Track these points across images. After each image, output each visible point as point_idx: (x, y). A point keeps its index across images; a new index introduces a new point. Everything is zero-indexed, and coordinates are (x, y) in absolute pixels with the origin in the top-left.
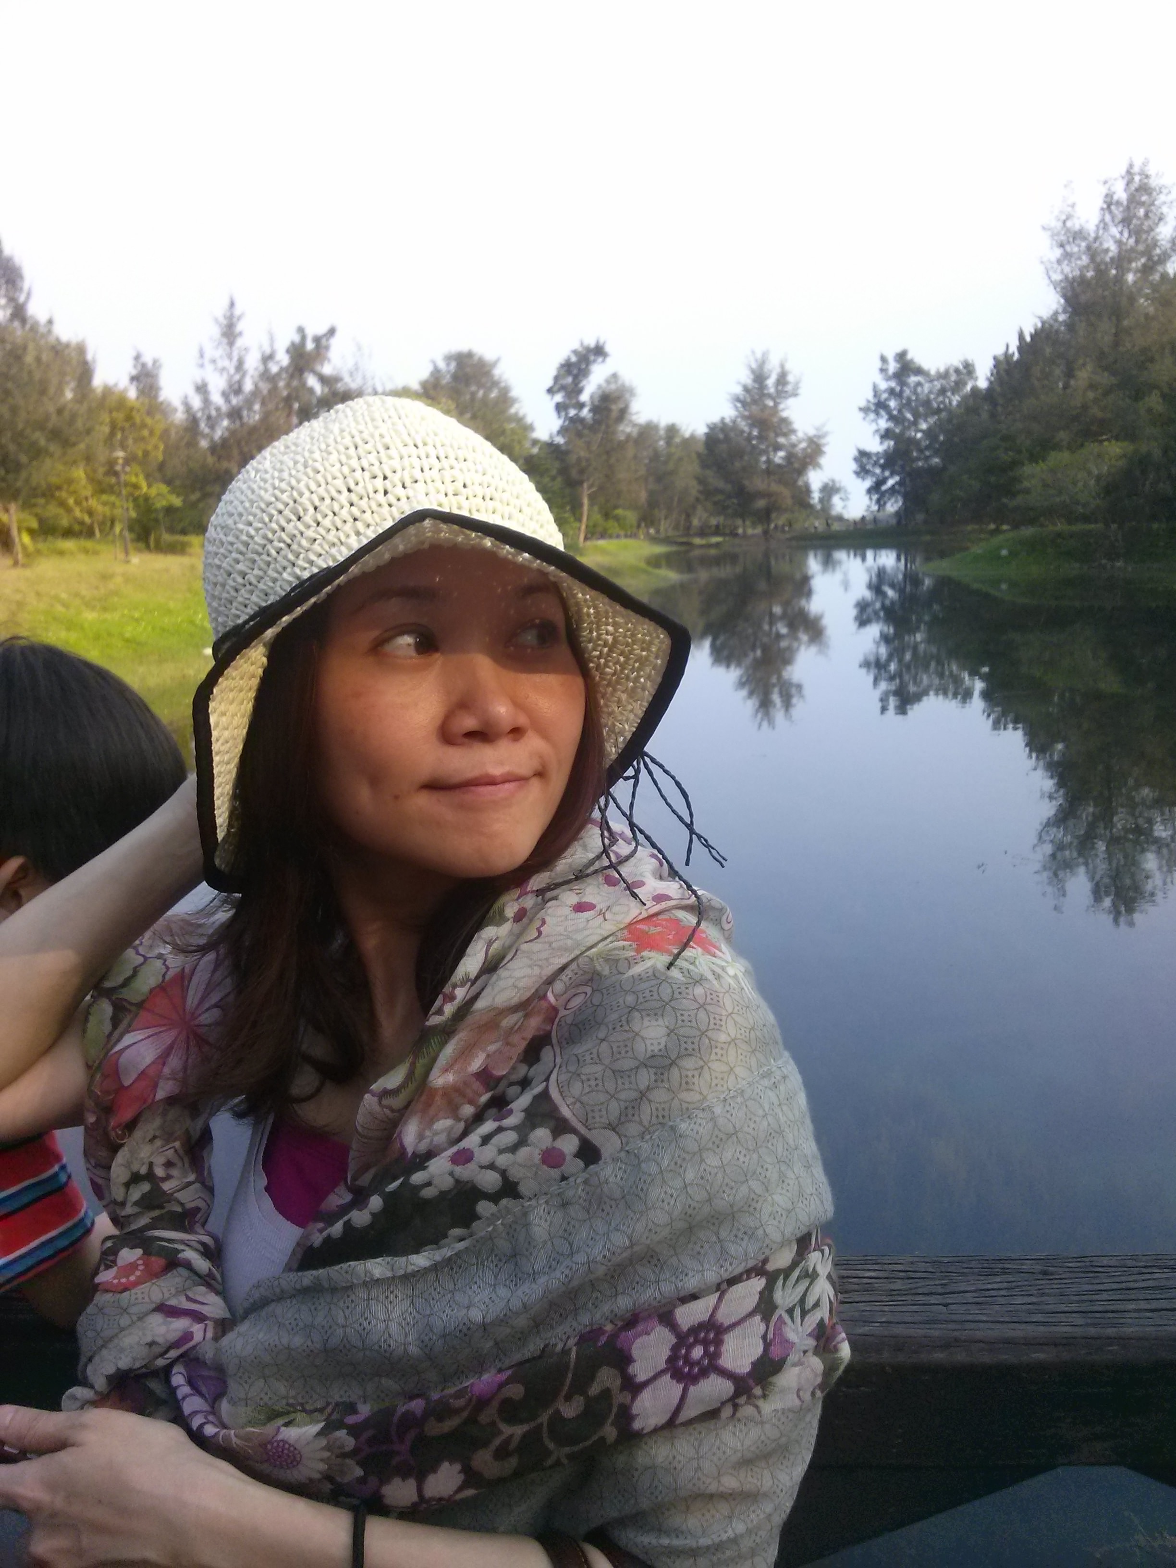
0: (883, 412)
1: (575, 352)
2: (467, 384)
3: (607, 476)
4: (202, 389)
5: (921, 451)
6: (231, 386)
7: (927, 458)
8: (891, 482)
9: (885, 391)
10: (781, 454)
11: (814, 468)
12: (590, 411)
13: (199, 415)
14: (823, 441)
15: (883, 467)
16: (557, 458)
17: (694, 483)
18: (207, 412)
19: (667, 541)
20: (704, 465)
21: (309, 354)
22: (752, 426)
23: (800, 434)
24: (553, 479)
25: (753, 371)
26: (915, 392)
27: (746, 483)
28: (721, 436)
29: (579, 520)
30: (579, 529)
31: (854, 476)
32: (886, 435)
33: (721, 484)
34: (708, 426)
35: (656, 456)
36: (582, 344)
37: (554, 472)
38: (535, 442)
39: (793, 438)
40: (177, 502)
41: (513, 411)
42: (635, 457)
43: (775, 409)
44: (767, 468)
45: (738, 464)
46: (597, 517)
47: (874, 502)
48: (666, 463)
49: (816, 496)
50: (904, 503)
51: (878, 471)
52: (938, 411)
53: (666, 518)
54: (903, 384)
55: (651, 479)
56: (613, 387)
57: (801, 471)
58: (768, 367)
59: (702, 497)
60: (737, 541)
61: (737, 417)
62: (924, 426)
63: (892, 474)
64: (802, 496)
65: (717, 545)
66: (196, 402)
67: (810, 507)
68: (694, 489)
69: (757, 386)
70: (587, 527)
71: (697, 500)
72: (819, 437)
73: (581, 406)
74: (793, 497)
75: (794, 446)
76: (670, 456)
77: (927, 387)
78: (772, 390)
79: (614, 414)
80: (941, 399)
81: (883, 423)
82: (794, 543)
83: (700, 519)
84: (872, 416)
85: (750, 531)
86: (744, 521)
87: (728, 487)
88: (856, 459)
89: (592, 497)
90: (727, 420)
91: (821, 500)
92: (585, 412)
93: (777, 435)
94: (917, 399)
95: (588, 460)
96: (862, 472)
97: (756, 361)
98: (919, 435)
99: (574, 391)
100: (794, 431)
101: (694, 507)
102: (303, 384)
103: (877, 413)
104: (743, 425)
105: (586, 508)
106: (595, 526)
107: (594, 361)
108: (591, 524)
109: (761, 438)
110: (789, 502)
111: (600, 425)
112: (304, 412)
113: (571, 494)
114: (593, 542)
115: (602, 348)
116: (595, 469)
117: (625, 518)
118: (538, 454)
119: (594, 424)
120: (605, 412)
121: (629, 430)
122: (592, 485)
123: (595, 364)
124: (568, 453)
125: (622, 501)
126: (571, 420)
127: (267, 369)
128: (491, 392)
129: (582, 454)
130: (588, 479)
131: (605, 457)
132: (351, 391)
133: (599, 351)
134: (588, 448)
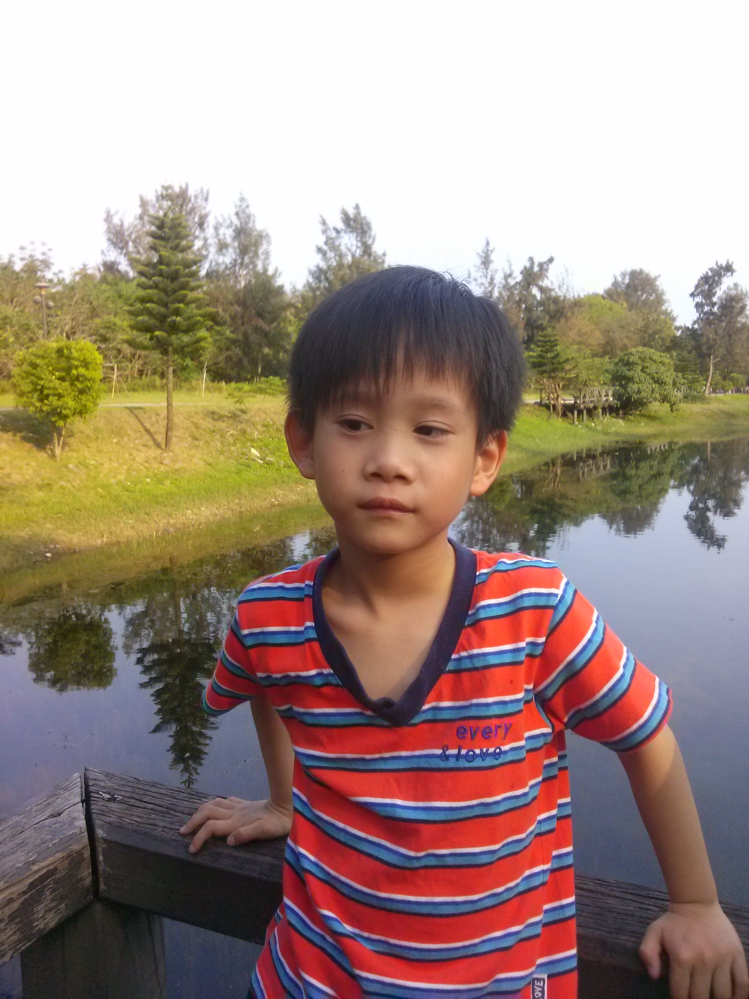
1: (711, 269)
2: (636, 290)
3: (728, 351)
12: (718, 309)
16: (694, 338)
21: (535, 274)
24: (690, 352)
29: (707, 380)
30: (706, 386)
36: (717, 264)
37: (690, 348)
38: (678, 328)
41: (664, 308)
46: (718, 378)
56: (735, 292)
70: (711, 384)
73: (714, 304)
79: (736, 310)
89: (715, 365)
92: (715, 309)
95: (715, 340)
99: (709, 295)
102: (530, 293)
105: (711, 371)
106: (715, 384)
107: (725, 275)
108: (714, 383)
111: (726, 317)
112: (528, 310)
113: (701, 363)
114: (715, 395)
115: (731, 266)
116: (719, 346)
117: (738, 380)
118: (680, 336)
119: (721, 316)
120: (730, 309)
121: (744, 320)
122: (717, 357)
123: (725, 277)
124: (701, 335)
125: (737, 368)
126: (705, 313)
127: (507, 283)
128: (651, 296)
129: (711, 336)
130: (714, 352)
131: (727, 338)
132: (559, 297)
133: (729, 268)
134: (716, 332)
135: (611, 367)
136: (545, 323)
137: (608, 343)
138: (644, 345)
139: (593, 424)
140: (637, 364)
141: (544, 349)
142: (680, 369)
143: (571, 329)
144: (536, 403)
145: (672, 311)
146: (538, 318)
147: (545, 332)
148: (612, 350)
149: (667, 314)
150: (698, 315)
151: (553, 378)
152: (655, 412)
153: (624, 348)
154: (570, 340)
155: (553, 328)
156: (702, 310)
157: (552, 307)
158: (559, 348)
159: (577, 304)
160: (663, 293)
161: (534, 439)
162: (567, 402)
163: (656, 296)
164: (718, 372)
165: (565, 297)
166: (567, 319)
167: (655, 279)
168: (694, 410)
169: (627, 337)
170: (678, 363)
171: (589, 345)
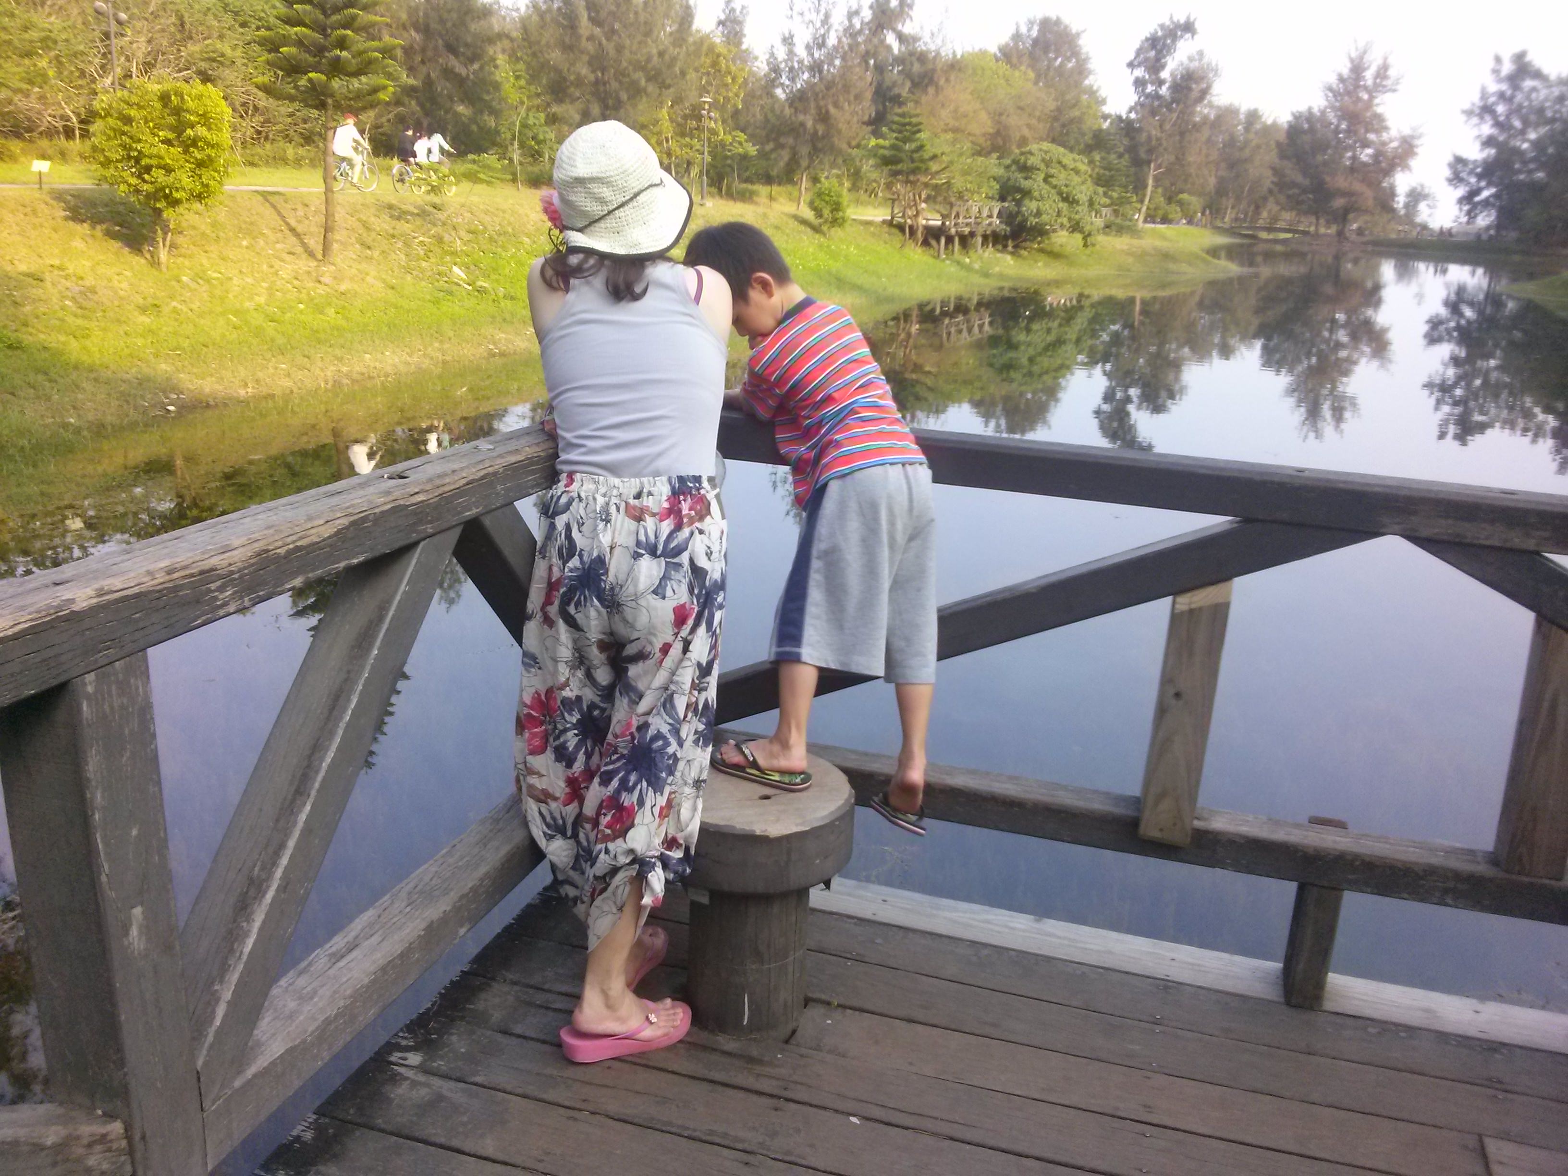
0: (1488, 117)
1: (1162, 26)
2: (1046, 51)
3: (1177, 158)
4: (788, 41)
5: (1525, 163)
6: (815, 39)
7: (1530, 172)
8: (1485, 194)
9: (1493, 94)
10: (1369, 151)
11: (1402, 170)
12: (1169, 89)
13: (783, 65)
14: (1416, 142)
15: (1480, 177)
16: (1127, 135)
17: (1269, 173)
18: (790, 64)
19: (1230, 231)
20: (1283, 156)
21: (892, 11)
22: (1341, 118)
23: (1394, 133)
24: (1120, 156)
25: (1352, 60)
26: (1528, 97)
27: (1328, 179)
28: (1306, 126)
29: (1142, 201)
30: (1140, 210)
31: (1446, 183)
32: (1489, 142)
33: (1299, 178)
34: (1293, 114)
35: (1231, 142)
36: (1171, 18)
37: (1121, 150)
38: (1105, 117)
39: (1385, 136)
40: (752, 150)
41: (1087, 82)
42: (1209, 140)
43: (1369, 104)
44: (1352, 164)
45: (1320, 158)
46: (1161, 200)
47: (1463, 213)
48: (1241, 149)
49: (1400, 201)
50: (1498, 217)
51: (1473, 180)
52: (1553, 120)
53: (1233, 207)
54: (1516, 87)
55: (1223, 165)
56: (1196, 64)
57: (1389, 171)
58: (1367, 58)
59: (1276, 189)
60: (1307, 239)
61: (1326, 108)
62: (1532, 136)
63: (1489, 184)
64: (1385, 200)
65: (1284, 242)
66: (781, 54)
67: (1393, 210)
68: (1268, 180)
69: (1353, 76)
70: (1148, 208)
71: (1270, 191)
72: (1413, 137)
73: (1161, 83)
74: (1375, 199)
75: (1384, 144)
76: (1247, 143)
77: (1543, 93)
78: (1370, 82)
79: (1195, 94)
80: (1557, 107)
81: (1487, 129)
82: (1370, 248)
83: (1270, 211)
84: (1475, 120)
85: (1322, 230)
86: (1318, 219)
87: (1307, 182)
88: (1451, 166)
89: (1157, 179)
90: (1316, 110)
91: (1407, 206)
92: (1164, 90)
93: (1367, 131)
94: (1530, 106)
95: (1158, 139)
96: (1456, 179)
97: (1357, 49)
98: (1525, 146)
99: (1155, 66)
100: (1386, 128)
101: (1265, 199)
102: (882, 41)
103: (1481, 117)
104: (1331, 117)
105: (1150, 189)
106: (1156, 209)
107: (1182, 37)
108: (1151, 206)
109: (1348, 131)
110: (1370, 203)
111: (1178, 104)
112: (880, 69)
113: (1136, 174)
114: (1153, 226)
115: (1193, 23)
116: (1165, 149)
117: (1189, 204)
118: (1108, 129)
119: (1172, 103)
120: (1185, 91)
121: (1206, 111)
122: (1160, 166)
123: (1182, 41)
124: (1140, 130)
125: (1189, 186)
126: (1148, 96)
127: (851, 25)
128: (1070, 61)
129: (1154, 133)
130: (1156, 160)
131: (1178, 138)
132: (929, 51)
133: (1188, 28)
134: (1161, 126)
135: (1001, 171)
136: (904, 93)
137: (998, 133)
138: (1053, 141)
139: (967, 260)
140: (1039, 169)
141: (900, 136)
142: (1104, 181)
143: (943, 105)
144: (884, 222)
145: (1099, 88)
146: (894, 84)
147: (904, 109)
148: (1005, 144)
149: (1092, 92)
150: (1136, 98)
151: (911, 182)
152: (1061, 246)
153: (1023, 142)
154: (942, 123)
155: (917, 102)
156: (1143, 91)
157: (917, 68)
158: (922, 135)
159: (955, 66)
160: (1087, 59)
161: (879, 277)
162: (931, 223)
163: (1077, 62)
164: (1160, 190)
165: (938, 53)
166: (938, 89)
167: (1078, 35)
168: (1118, 246)
169: (1029, 126)
170: (1102, 171)
171: (969, 134)
